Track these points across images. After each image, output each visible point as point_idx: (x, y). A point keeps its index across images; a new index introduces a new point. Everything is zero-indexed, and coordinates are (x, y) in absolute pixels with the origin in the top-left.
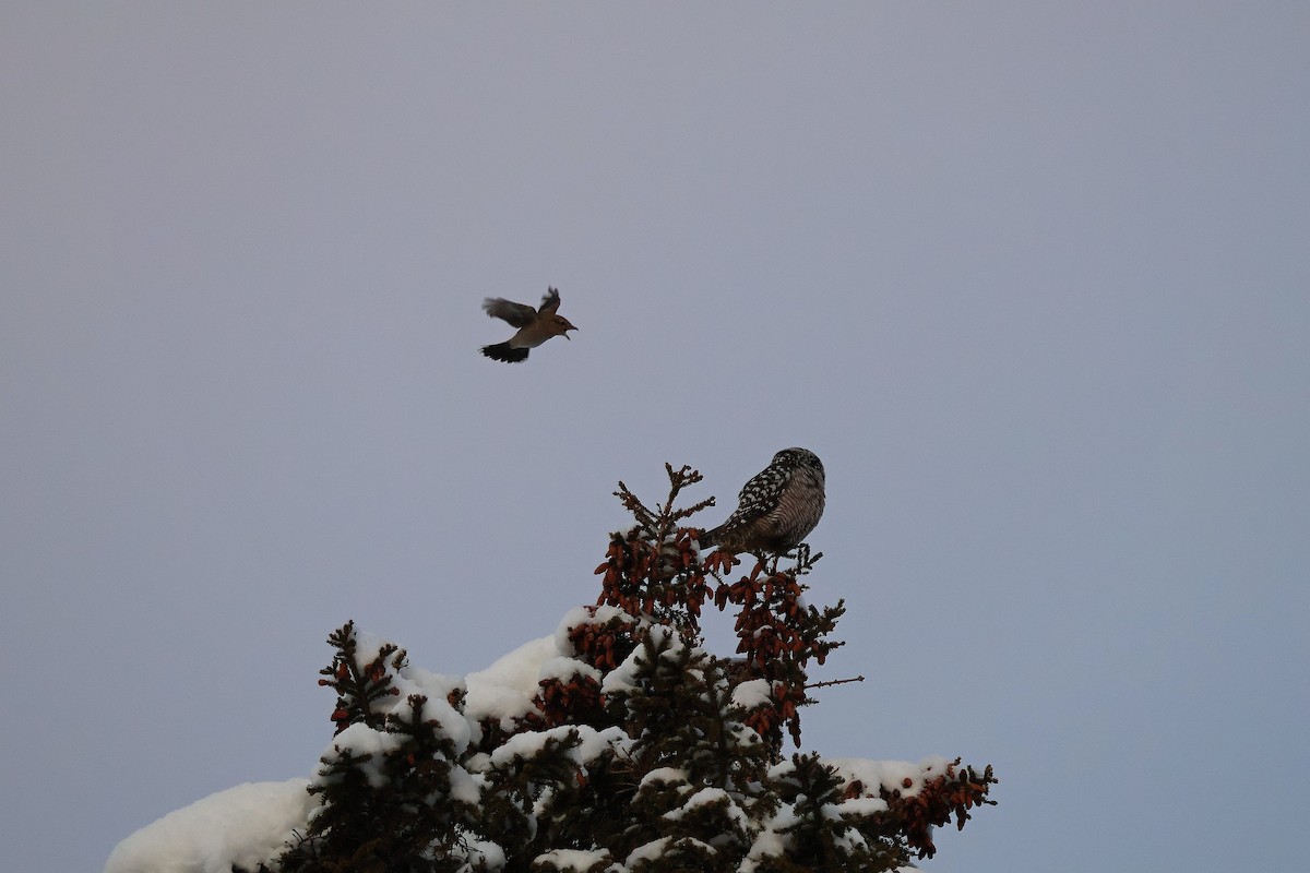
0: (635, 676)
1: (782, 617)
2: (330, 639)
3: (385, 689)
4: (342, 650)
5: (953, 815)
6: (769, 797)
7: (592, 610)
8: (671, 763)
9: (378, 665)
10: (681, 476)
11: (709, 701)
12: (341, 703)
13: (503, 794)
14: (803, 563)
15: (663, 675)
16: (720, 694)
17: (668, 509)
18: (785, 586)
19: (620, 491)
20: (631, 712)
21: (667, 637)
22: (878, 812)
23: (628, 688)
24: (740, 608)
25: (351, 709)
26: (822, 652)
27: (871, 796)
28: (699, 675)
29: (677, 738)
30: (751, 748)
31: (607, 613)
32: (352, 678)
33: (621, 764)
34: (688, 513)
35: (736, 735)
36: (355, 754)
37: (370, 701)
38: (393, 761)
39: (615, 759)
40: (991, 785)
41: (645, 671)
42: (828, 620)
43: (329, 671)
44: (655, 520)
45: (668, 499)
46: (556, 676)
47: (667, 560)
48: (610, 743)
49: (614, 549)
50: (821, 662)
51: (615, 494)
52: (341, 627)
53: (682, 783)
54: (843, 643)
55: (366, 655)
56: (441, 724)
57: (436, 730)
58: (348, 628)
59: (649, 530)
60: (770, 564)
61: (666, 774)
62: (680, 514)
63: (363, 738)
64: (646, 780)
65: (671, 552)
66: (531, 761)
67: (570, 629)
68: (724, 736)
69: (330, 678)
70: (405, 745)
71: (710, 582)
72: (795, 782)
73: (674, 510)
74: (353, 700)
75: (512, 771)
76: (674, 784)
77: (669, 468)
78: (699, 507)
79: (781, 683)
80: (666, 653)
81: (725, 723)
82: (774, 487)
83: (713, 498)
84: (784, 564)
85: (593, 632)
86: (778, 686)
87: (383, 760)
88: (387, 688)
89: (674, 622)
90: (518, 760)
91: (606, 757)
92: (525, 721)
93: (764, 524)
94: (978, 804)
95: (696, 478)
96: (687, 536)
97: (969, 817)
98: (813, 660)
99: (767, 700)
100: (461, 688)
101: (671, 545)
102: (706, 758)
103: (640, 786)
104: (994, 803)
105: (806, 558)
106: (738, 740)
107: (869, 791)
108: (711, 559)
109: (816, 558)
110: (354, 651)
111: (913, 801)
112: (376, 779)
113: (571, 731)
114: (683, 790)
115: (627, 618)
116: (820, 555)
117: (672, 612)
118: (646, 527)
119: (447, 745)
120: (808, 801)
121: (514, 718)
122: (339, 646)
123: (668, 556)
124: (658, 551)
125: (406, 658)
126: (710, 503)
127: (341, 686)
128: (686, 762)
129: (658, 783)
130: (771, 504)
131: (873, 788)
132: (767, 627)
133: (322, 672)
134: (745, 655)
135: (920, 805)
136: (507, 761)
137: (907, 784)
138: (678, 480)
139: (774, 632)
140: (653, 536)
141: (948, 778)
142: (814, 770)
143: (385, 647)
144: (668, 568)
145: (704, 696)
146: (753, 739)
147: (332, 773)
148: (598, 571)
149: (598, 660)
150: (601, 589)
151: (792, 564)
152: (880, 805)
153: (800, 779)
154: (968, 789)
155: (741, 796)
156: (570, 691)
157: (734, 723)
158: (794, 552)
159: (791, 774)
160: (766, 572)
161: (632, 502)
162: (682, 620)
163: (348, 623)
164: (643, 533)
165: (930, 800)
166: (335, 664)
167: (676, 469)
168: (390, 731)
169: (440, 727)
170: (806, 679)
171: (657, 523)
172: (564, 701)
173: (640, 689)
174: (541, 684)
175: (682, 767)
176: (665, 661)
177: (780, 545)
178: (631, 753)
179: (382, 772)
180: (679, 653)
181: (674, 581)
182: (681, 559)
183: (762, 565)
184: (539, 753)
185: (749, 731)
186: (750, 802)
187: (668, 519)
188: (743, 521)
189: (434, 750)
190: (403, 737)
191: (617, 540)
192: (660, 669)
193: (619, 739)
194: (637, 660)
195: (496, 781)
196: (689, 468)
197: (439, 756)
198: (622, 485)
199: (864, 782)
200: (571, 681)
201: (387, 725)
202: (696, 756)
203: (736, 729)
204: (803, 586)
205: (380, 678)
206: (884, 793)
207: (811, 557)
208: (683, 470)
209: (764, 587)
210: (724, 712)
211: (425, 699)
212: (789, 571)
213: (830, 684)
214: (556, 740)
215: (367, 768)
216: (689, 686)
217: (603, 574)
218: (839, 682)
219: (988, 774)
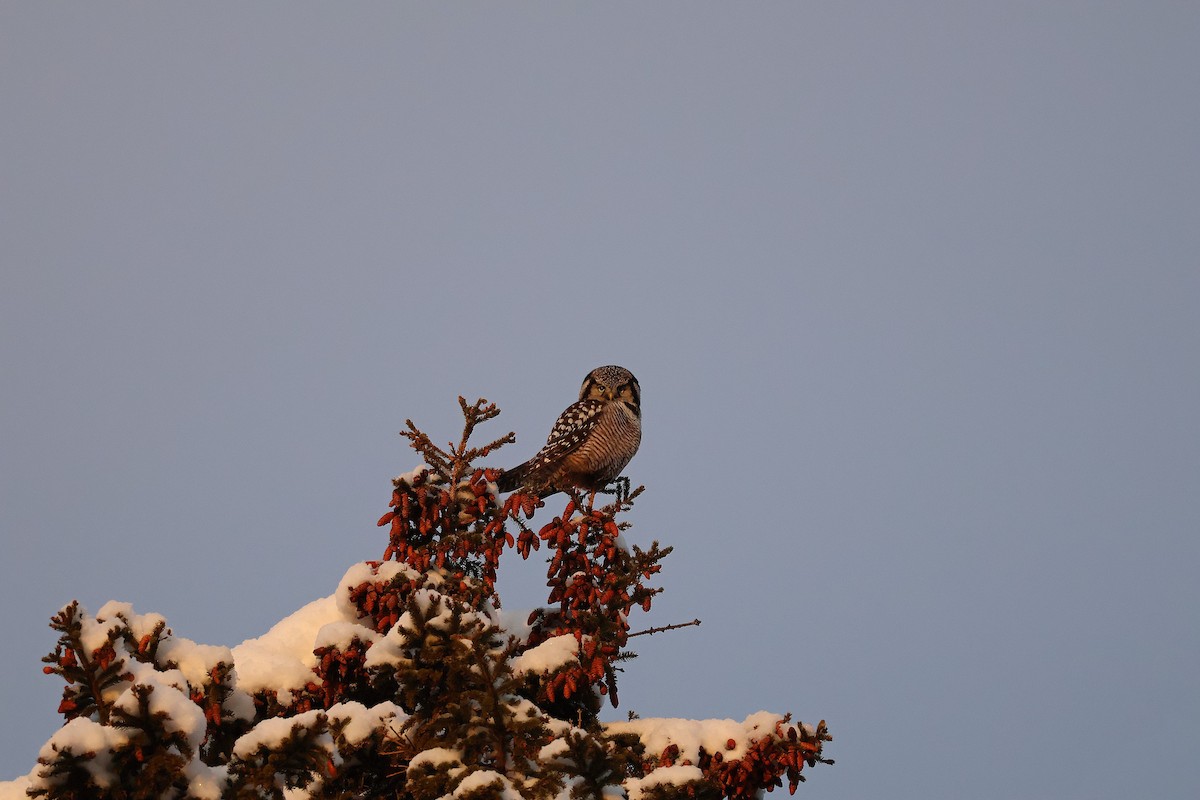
0: (402, 647)
1: (601, 560)
2: (52, 623)
3: (116, 676)
4: (67, 635)
5: (784, 778)
6: (552, 776)
7: (375, 566)
8: (446, 743)
9: (107, 650)
10: (477, 411)
11: (480, 673)
12: (68, 693)
13: (249, 787)
14: (622, 499)
15: (434, 644)
16: (492, 665)
17: (462, 449)
18: (601, 526)
19: (408, 430)
20: (402, 686)
21: (435, 602)
22: (691, 782)
23: (394, 660)
24: (553, 553)
25: (81, 698)
26: (644, 597)
27: (688, 763)
28: (468, 643)
29: (447, 715)
30: (527, 723)
31: (391, 569)
32: (80, 664)
33: (392, 745)
34: (484, 453)
35: (512, 709)
36: (75, 753)
37: (102, 688)
38: (119, 758)
39: (386, 739)
40: (825, 744)
41: (413, 642)
42: (648, 561)
43: (54, 658)
44: (448, 461)
45: (461, 438)
46: (332, 644)
47: (464, 506)
48: (382, 719)
49: (397, 497)
50: (647, 608)
51: (402, 434)
52: (64, 609)
53: (455, 765)
54: (661, 590)
55: (94, 638)
56: (171, 716)
57: (165, 722)
58: (72, 610)
59: (441, 473)
60: (585, 502)
61: (437, 756)
62: (474, 454)
63: (90, 735)
64: (415, 763)
65: (466, 496)
66: (276, 751)
67: (351, 589)
68: (499, 712)
69: (54, 665)
70: (133, 739)
71: (512, 528)
72: (569, 762)
73: (469, 448)
74: (82, 689)
75: (259, 762)
76: (445, 767)
77: (463, 402)
78: (496, 445)
79: (590, 638)
80: (433, 621)
81: (500, 697)
82: (579, 422)
83: (512, 434)
84: (601, 501)
85: (376, 590)
86: (586, 641)
87: (110, 757)
88: (119, 674)
89: (471, 575)
90: (263, 750)
91: (376, 735)
94: (812, 764)
95: (493, 412)
96: (483, 477)
97: (803, 779)
98: (636, 608)
99: (574, 658)
100: (227, 661)
101: (466, 489)
102: (482, 735)
103: (408, 771)
104: (831, 762)
105: (626, 493)
106: (514, 715)
107: (685, 756)
108: (510, 503)
109: (636, 493)
110: (80, 635)
111: (737, 765)
112: (102, 780)
113: (318, 716)
114: (454, 773)
115: (413, 575)
116: (642, 489)
117: (468, 565)
118: (436, 469)
119: (179, 738)
120: (586, 783)
121: (292, 691)
122: (62, 629)
123: (464, 501)
124: (452, 495)
125: (167, 628)
126: (509, 439)
127: (69, 671)
128: (459, 740)
129: (428, 767)
130: (576, 439)
131: (691, 753)
132: (579, 573)
133: (45, 660)
134: (557, 605)
135: (744, 769)
136: (251, 752)
137: (731, 745)
138: (473, 416)
139: (588, 579)
140: (444, 479)
141: (778, 739)
142: (590, 750)
143: (113, 629)
144: (462, 515)
145: (475, 668)
146: (531, 713)
147: (54, 773)
148: (383, 522)
149: (381, 624)
150: (386, 541)
151: (611, 499)
152: (694, 773)
153: (575, 760)
154: (798, 748)
155: (519, 776)
156: (348, 659)
157: (511, 696)
159: (564, 754)
160: (581, 511)
161: (421, 443)
162: (480, 572)
163: (71, 604)
164: (432, 477)
165: (757, 764)
166: (59, 651)
167: (471, 403)
168: (115, 724)
169: (170, 719)
170: (628, 629)
171: (452, 464)
172: (342, 671)
173: (409, 661)
174: (316, 652)
175: (455, 746)
176: (434, 630)
177: (596, 479)
178: (402, 732)
179: (109, 769)
180: (446, 621)
181: (471, 529)
182: (477, 504)
183: (576, 504)
184: (285, 741)
185: (526, 705)
186: (530, 783)
187: (463, 459)
188: (547, 460)
189: (167, 744)
190: (131, 731)
191: (402, 487)
192: (431, 638)
193: (392, 715)
194: (402, 630)
195: (241, 773)
196: (484, 401)
197: (174, 750)
198: (410, 424)
199: (680, 747)
200: (349, 649)
201: (111, 718)
202: (471, 733)
203: (514, 703)
204: (624, 525)
205: (111, 663)
206: (705, 759)
207: (631, 492)
208: (479, 404)
209: (579, 528)
210: (499, 683)
211: (151, 689)
212: (607, 509)
213: (663, 630)
214: (302, 727)
215: (91, 766)
216: (460, 657)
217: (389, 526)
218: (673, 628)
219: (822, 734)
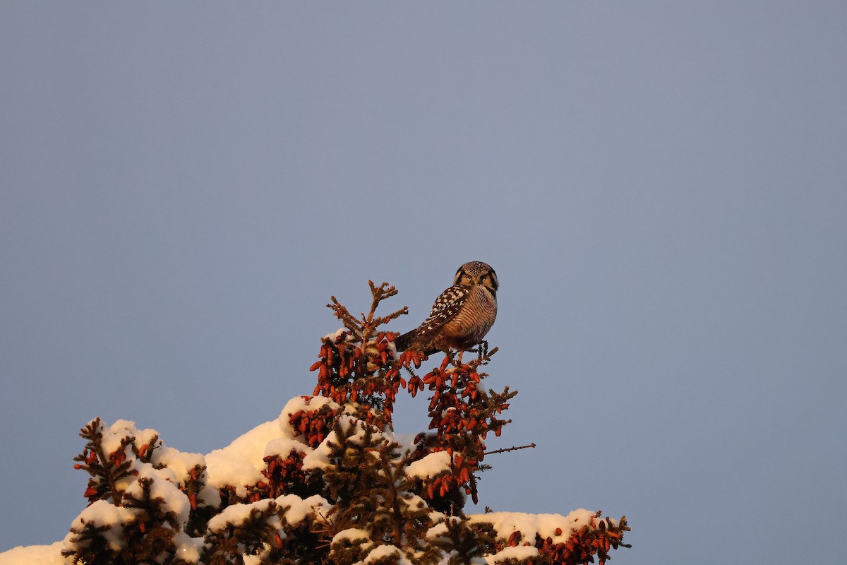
0: (329, 456)
1: (466, 400)
2: (82, 433)
3: (126, 472)
4: (92, 442)
5: (596, 557)
6: (433, 551)
7: (308, 399)
8: (359, 525)
9: (120, 453)
10: (381, 291)
11: (384, 476)
12: (92, 483)
13: (219, 553)
14: (482, 356)
15: (351, 455)
16: (393, 470)
17: (370, 318)
18: (467, 375)
19: (332, 303)
20: (328, 484)
21: (353, 425)
22: (531, 558)
23: (323, 465)
24: (433, 393)
25: (100, 487)
26: (497, 426)
27: (529, 544)
28: (376, 454)
29: (360, 505)
30: (417, 512)
31: (319, 402)
32: (100, 463)
33: (320, 526)
34: (386, 321)
35: (407, 502)
36: (97, 525)
37: (115, 480)
38: (128, 530)
39: (315, 521)
40: (625, 533)
41: (337, 454)
42: (500, 401)
43: (82, 458)
44: (360, 326)
45: (370, 309)
46: (276, 453)
47: (370, 358)
48: (312, 507)
49: (324, 351)
50: (498, 435)
51: (328, 306)
52: (90, 423)
53: (365, 541)
54: (510, 421)
55: (111, 445)
56: (165, 500)
57: (161, 505)
58: (95, 424)
59: (355, 334)
60: (456, 358)
61: (352, 534)
62: (379, 322)
63: (107, 513)
64: (337, 539)
65: (373, 351)
66: (239, 528)
67: (290, 415)
68: (397, 504)
69: (83, 463)
70: (138, 516)
71: (405, 375)
72: (448, 540)
73: (376, 316)
74: (101, 480)
75: (227, 535)
76: (358, 542)
77: (372, 285)
78: (394, 316)
79: (459, 454)
80: (352, 438)
81: (398, 493)
83: (406, 308)
84: (467, 357)
85: (308, 417)
86: (456, 456)
87: (121, 529)
88: (128, 471)
89: (375, 407)
90: (230, 527)
91: (308, 519)
92: (256, 488)
93: (451, 327)
94: (615, 547)
95: (393, 292)
96: (385, 338)
97: (609, 558)
98: (491, 433)
99: (447, 468)
100: (201, 464)
101: (373, 346)
102: (384, 520)
103: (332, 544)
104: (629, 546)
105: (485, 352)
106: (408, 506)
107: (525, 539)
108: (403, 357)
109: (492, 353)
110: (100, 442)
111: (562, 547)
112: (115, 545)
113: (270, 503)
114: (364, 546)
115: (334, 406)
116: (496, 349)
117: (373, 399)
118: (352, 332)
119: (171, 517)
120: (459, 555)
121: (247, 487)
122: (88, 438)
123: (371, 355)
124: (363, 350)
125: (159, 440)
126: (404, 312)
127: (93, 468)
129: (346, 542)
130: (450, 313)
131: (529, 537)
132: (451, 408)
133: (76, 459)
134: (435, 431)
135: (569, 550)
136: (221, 527)
137: (558, 533)
138: (379, 294)
139: (458, 412)
140: (357, 339)
141: (592, 529)
142: (463, 532)
143: (125, 438)
144: (370, 364)
145: (381, 472)
146: (420, 505)
147: (81, 540)
148: (313, 369)
149: (311, 441)
150: (316, 382)
151: (475, 356)
152: (532, 552)
153: (452, 538)
154: (606, 536)
155: (411, 550)
156: (287, 465)
157: (406, 493)
158: (476, 347)
159: (445, 534)
160: (453, 364)
161: (342, 313)
162: (381, 406)
163: (95, 420)
164: (349, 337)
165: (577, 546)
166: (86, 453)
167: (377, 285)
168: (126, 506)
169: (165, 503)
170: (485, 448)
171: (363, 328)
172: (283, 473)
173: (333, 466)
174: (265, 460)
175: (365, 527)
176: (352, 445)
177: (465, 342)
178: (327, 517)
179: (121, 538)
180: (361, 438)
181: (376, 375)
182: (380, 357)
183: (450, 359)
184: (246, 521)
185: (417, 499)
186: (418, 555)
187: (372, 325)
188: (430, 328)
189: (162, 521)
190: (137, 510)
191: (328, 343)
192: (350, 450)
193: (320, 505)
194: (329, 444)
195: (214, 543)
196: (387, 284)
197: (166, 525)
198: (334, 299)
199: (522, 533)
200: (289, 457)
201: (123, 501)
202: (377, 518)
203: (408, 497)
204: (484, 374)
205: (123, 463)
206: (539, 542)
207: (489, 351)
208: (383, 286)
209: (451, 376)
210: (397, 483)
211: (152, 481)
212: (472, 363)
213: (509, 450)
214: (258, 511)
215: (108, 535)
216: (370, 464)
217: (318, 371)
218: (516, 449)
219: (623, 525)
